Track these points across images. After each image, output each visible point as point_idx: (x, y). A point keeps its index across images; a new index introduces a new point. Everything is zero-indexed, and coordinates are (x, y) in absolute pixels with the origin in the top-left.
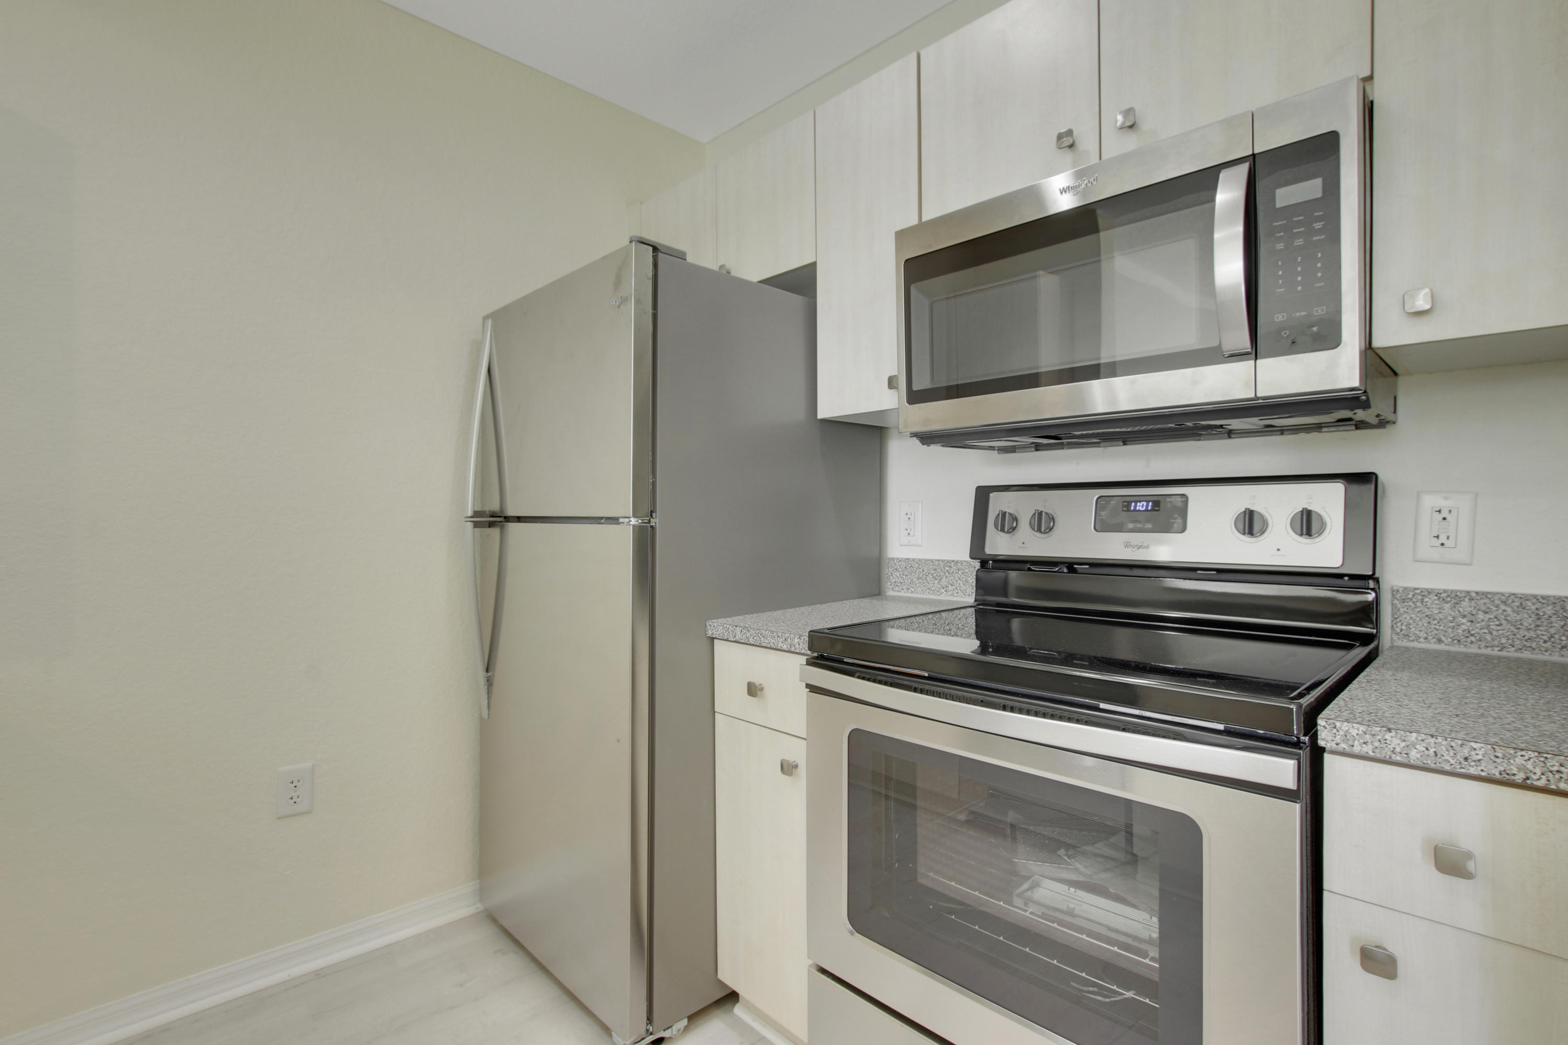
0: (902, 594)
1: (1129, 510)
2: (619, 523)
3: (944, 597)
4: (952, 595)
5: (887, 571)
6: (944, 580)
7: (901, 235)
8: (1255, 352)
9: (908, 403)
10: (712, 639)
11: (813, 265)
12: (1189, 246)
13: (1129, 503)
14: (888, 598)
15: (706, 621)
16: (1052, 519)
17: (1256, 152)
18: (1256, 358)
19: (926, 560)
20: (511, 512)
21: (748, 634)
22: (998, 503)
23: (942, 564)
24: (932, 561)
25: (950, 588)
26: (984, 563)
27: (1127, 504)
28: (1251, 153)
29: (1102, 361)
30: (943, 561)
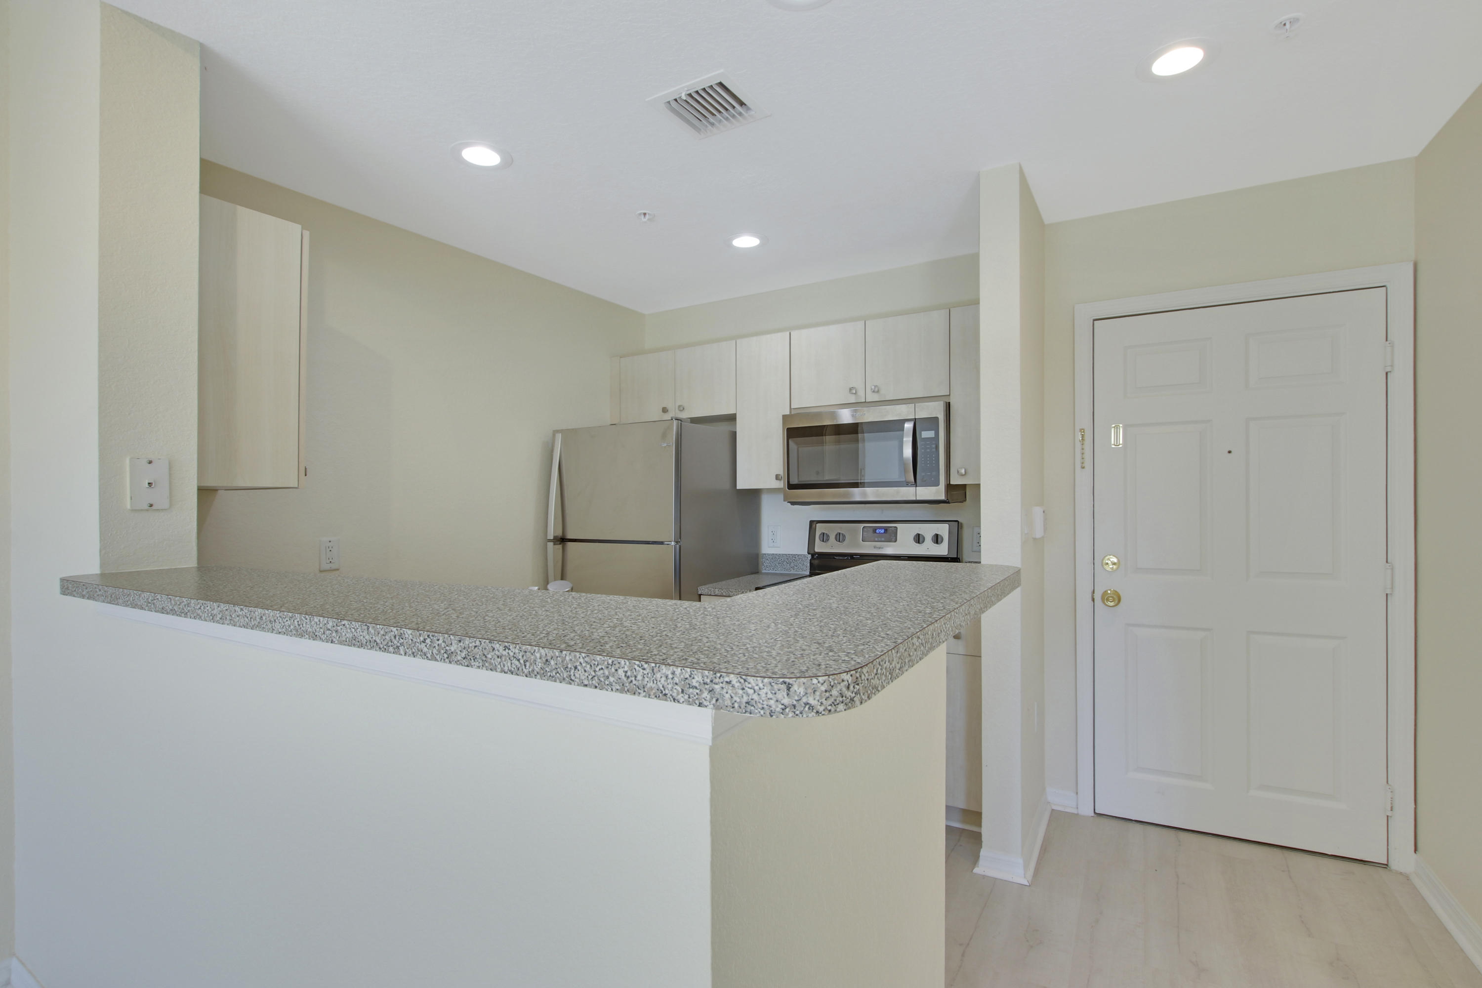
0: (770, 571)
1: (876, 533)
2: (663, 544)
3: (792, 572)
4: (797, 571)
5: (761, 560)
6: (792, 564)
7: (785, 417)
8: (915, 483)
9: (788, 489)
10: (700, 595)
11: (735, 414)
12: (895, 443)
13: (876, 530)
14: (762, 574)
15: (697, 587)
16: (844, 536)
17: (916, 417)
18: (916, 487)
19: (783, 554)
20: (569, 537)
21: (722, 591)
22: (820, 529)
23: (791, 556)
24: (786, 555)
25: (795, 567)
26: (813, 556)
27: (875, 530)
28: (914, 418)
29: (866, 481)
30: (792, 555)
